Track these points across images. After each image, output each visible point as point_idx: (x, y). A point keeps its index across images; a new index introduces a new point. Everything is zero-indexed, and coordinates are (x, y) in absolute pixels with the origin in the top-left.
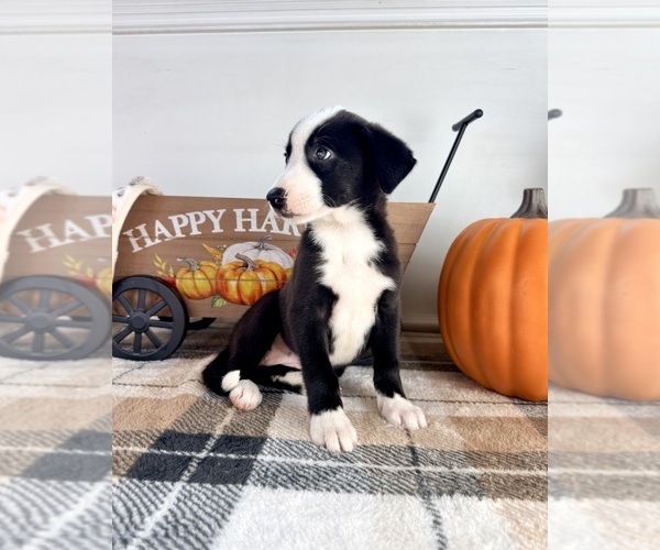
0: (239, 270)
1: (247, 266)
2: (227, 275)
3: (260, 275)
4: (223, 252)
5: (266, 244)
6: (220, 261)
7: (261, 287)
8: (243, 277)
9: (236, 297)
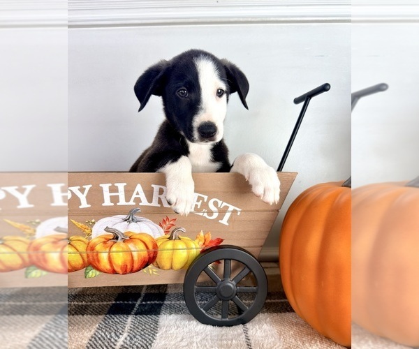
0: (110, 243)
1: (117, 238)
2: (98, 248)
3: (131, 246)
4: (92, 226)
5: (136, 217)
6: (89, 235)
7: (132, 258)
8: (114, 249)
9: (108, 267)
